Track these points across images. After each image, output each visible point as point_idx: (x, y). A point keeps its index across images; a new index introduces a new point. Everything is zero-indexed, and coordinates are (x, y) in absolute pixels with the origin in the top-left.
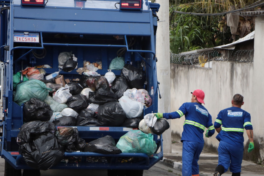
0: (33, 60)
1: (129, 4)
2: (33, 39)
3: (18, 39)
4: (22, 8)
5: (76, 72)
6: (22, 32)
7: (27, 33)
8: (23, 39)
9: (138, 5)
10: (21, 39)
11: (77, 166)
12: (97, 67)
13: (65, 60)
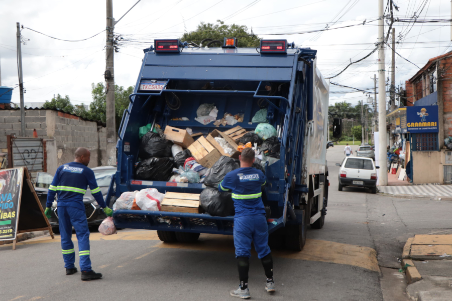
0: (167, 111)
1: (270, 47)
2: (160, 87)
3: (145, 87)
4: (156, 55)
5: (214, 125)
6: (150, 79)
7: (154, 81)
8: (150, 87)
9: (281, 48)
10: (148, 87)
11: (181, 228)
12: (237, 119)
13: (203, 111)
